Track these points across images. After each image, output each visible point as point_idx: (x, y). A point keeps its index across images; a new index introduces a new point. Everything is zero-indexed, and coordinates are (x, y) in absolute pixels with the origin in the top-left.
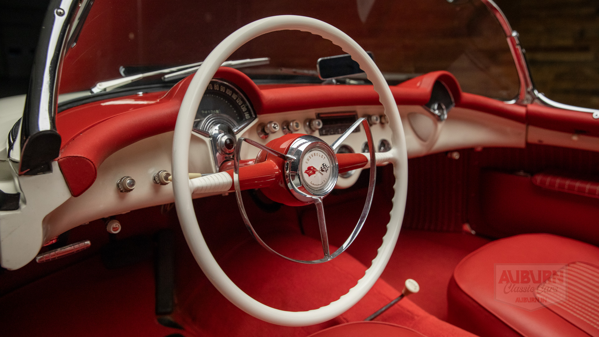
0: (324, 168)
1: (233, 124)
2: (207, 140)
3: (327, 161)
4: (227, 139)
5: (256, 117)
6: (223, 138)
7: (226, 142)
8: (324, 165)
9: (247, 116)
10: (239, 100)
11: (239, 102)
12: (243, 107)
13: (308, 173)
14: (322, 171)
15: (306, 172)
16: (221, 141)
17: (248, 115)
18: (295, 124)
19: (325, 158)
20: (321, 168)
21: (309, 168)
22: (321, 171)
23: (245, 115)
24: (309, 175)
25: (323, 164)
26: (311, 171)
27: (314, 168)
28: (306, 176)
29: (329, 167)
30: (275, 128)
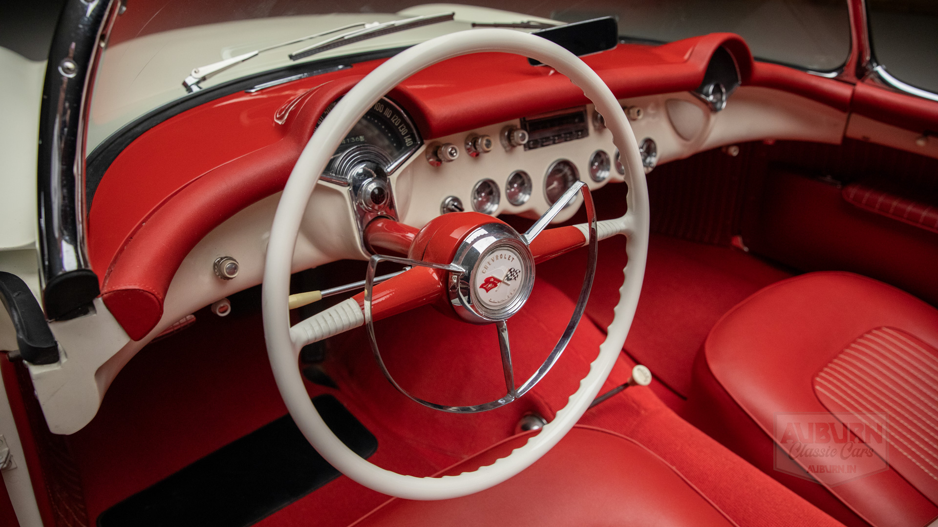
0: (511, 275)
1: (385, 159)
2: (345, 191)
3: (516, 263)
4: (375, 189)
5: (422, 144)
6: (370, 186)
7: (373, 192)
8: (512, 270)
9: (408, 141)
10: (395, 118)
11: (395, 121)
12: (401, 128)
13: (485, 288)
14: (508, 279)
15: (482, 287)
16: (366, 190)
17: (410, 139)
18: (484, 142)
19: (513, 259)
20: (507, 276)
21: (488, 281)
22: (506, 281)
23: (405, 140)
24: (487, 291)
25: (510, 270)
26: (491, 283)
27: (495, 279)
28: (482, 292)
29: (520, 272)
30: (451, 154)
